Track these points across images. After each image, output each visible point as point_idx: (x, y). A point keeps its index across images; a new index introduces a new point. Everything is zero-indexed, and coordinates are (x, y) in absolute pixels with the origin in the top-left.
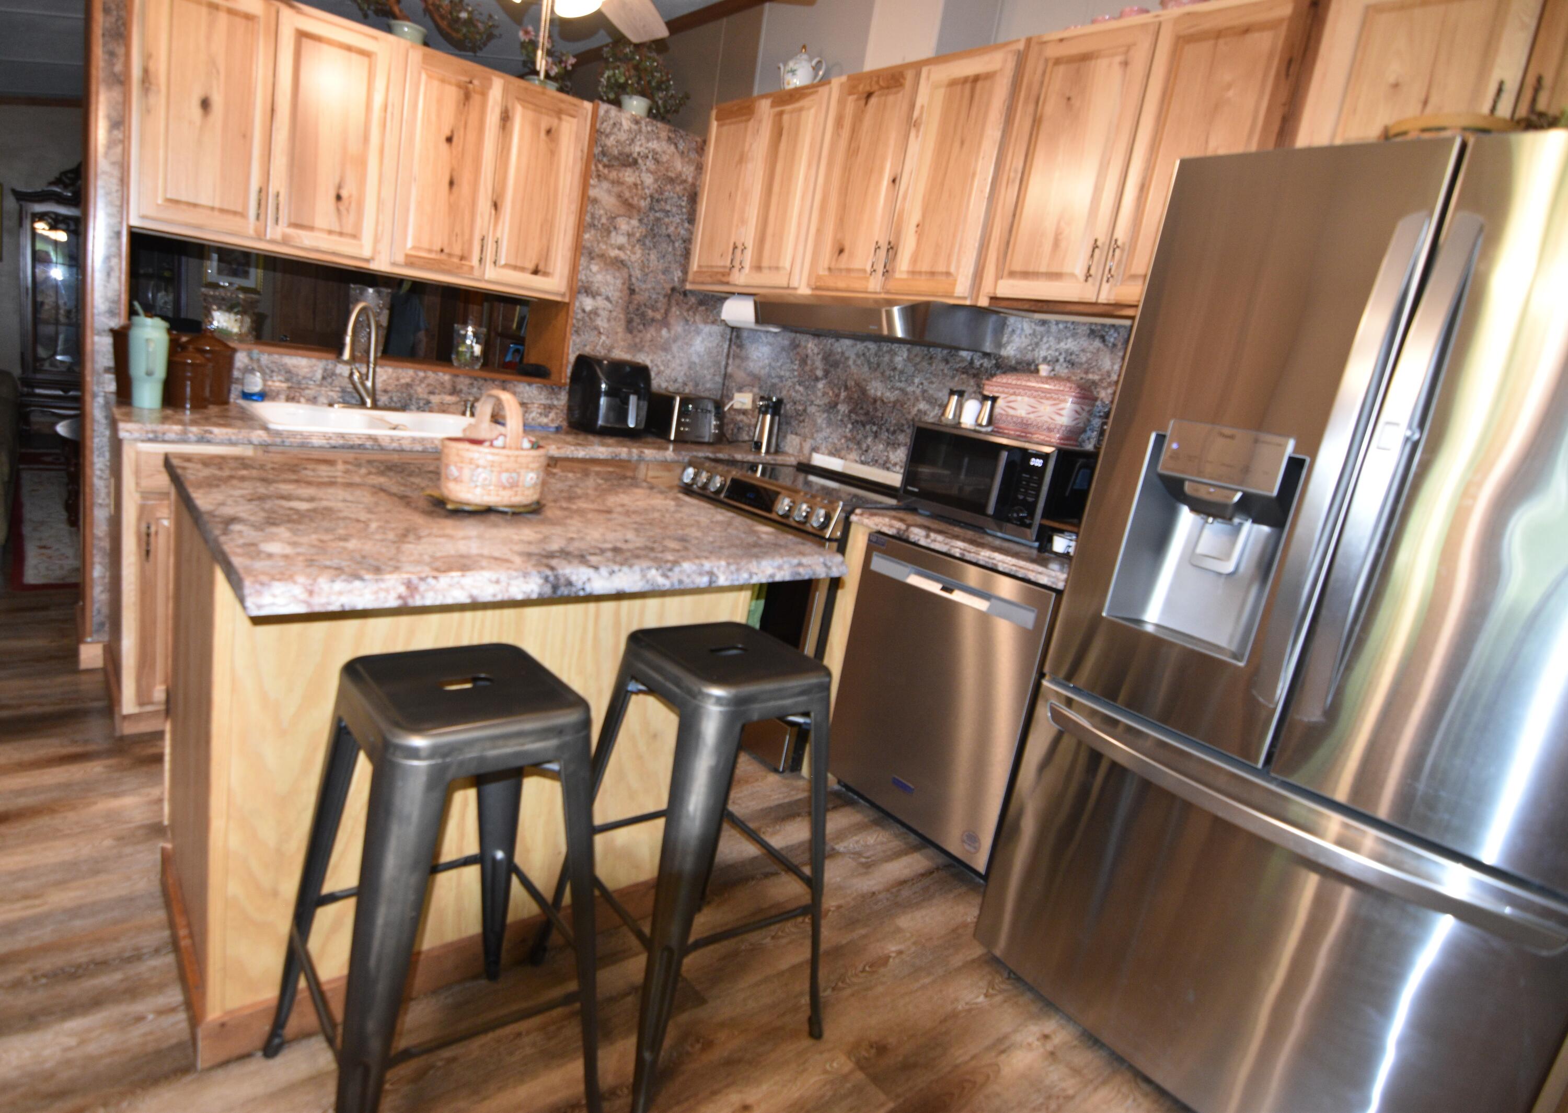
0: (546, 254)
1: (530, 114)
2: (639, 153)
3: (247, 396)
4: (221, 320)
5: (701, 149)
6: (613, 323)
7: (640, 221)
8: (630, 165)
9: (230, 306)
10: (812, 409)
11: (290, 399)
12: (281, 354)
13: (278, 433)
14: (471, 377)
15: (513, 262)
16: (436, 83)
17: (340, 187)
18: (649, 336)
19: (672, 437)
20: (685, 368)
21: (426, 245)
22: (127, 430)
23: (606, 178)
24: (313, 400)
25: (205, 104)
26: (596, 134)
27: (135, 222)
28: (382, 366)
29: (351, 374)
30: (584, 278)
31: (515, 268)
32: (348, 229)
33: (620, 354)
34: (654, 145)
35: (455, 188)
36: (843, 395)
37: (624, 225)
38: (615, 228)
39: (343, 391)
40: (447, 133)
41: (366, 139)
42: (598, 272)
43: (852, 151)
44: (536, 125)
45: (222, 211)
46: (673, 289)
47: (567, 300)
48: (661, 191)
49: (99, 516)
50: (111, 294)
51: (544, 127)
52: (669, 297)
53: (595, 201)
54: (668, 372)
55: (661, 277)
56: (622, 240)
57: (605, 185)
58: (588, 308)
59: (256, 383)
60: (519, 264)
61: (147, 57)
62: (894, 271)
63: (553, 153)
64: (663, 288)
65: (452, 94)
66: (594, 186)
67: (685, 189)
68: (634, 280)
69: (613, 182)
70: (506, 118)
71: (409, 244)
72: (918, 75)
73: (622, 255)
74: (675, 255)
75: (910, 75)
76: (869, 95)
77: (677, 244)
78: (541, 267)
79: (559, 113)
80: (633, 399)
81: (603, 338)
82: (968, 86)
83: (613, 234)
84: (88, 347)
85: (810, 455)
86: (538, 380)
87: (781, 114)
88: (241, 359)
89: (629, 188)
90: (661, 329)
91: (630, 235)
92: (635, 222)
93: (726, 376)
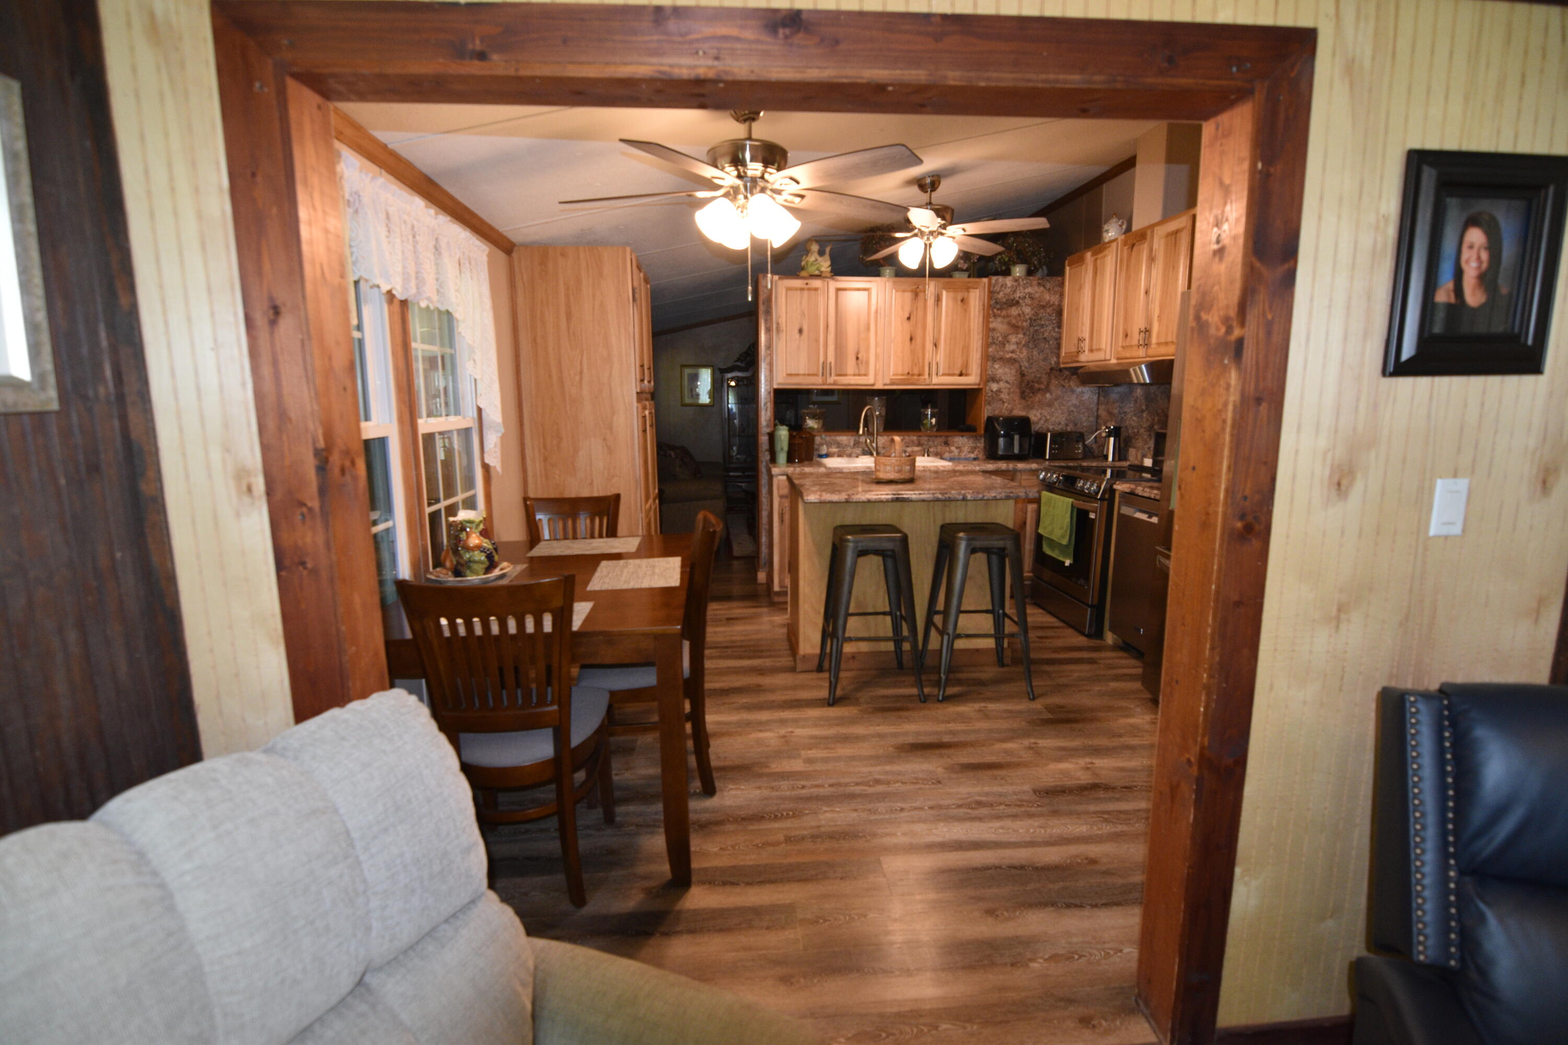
0: (966, 365)
1: (951, 294)
2: (1019, 297)
3: (821, 456)
4: (811, 423)
5: (1062, 284)
6: (1012, 395)
7: (1024, 334)
8: (1014, 305)
9: (813, 417)
10: (1142, 431)
11: (839, 456)
12: (835, 436)
13: (830, 468)
14: (928, 436)
15: (947, 372)
16: (899, 294)
17: (858, 353)
18: (1037, 399)
19: (1047, 457)
20: (1066, 415)
21: (900, 372)
22: (775, 471)
23: (999, 316)
24: (850, 456)
25: (800, 331)
26: (991, 293)
27: (775, 386)
28: (881, 436)
29: (866, 441)
30: (990, 373)
31: (949, 375)
32: (863, 372)
33: (1018, 412)
34: (1029, 290)
35: (913, 341)
36: (1156, 418)
37: (1013, 339)
38: (1008, 341)
39: (863, 450)
40: (907, 315)
41: (868, 329)
42: (1000, 368)
43: (1128, 278)
44: (955, 299)
45: (809, 375)
46: (1052, 369)
47: (981, 387)
48: (1036, 314)
49: (764, 514)
50: (768, 418)
51: (959, 298)
52: (1049, 374)
53: (994, 330)
54: (1053, 419)
55: (1042, 363)
56: (1013, 347)
57: (999, 320)
58: (995, 389)
59: (824, 450)
60: (951, 372)
61: (778, 317)
62: (1150, 344)
63: (966, 311)
64: (1045, 370)
65: (908, 296)
66: (992, 322)
67: (1053, 310)
68: (1023, 368)
69: (1004, 317)
70: (938, 299)
71: (891, 374)
72: (1153, 232)
73: (1014, 356)
74: (1050, 349)
75: (1149, 233)
76: (1133, 245)
77: (1051, 342)
78: (964, 372)
79: (968, 289)
80: (1017, 437)
81: (1006, 404)
82: (1173, 236)
83: (1007, 345)
84: (760, 441)
85: (1142, 460)
86: (966, 433)
87: (1096, 260)
88: (818, 439)
89: (1015, 317)
90: (1045, 394)
91: (1017, 344)
92: (1021, 336)
93: (1098, 417)
